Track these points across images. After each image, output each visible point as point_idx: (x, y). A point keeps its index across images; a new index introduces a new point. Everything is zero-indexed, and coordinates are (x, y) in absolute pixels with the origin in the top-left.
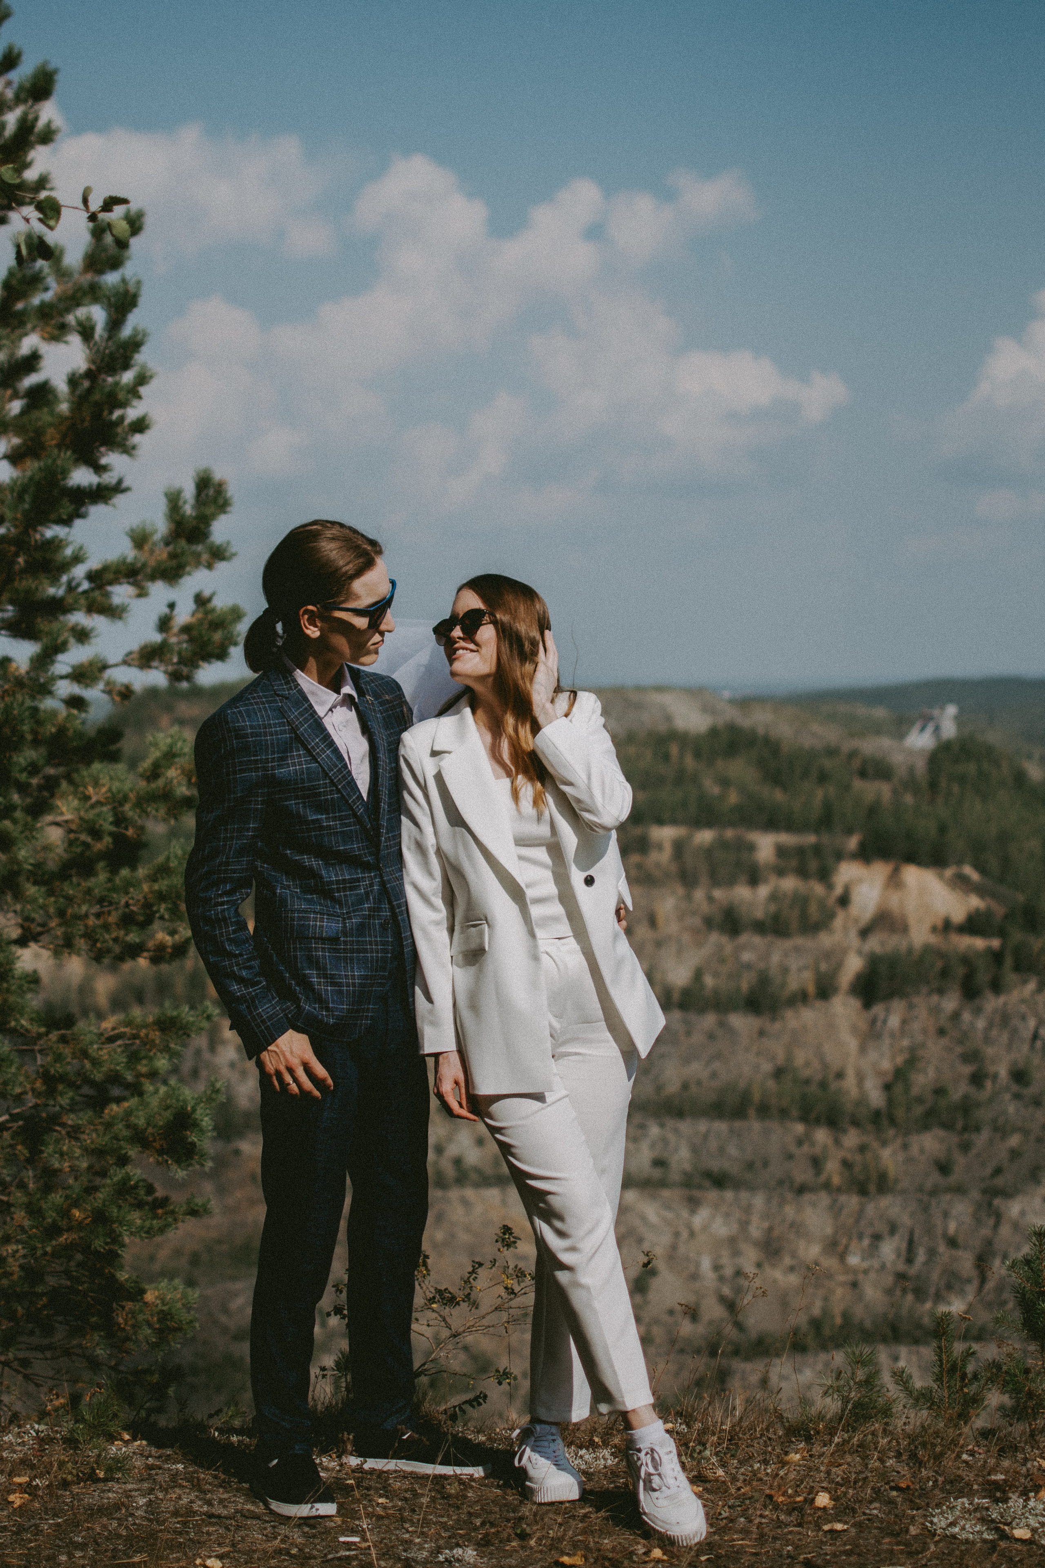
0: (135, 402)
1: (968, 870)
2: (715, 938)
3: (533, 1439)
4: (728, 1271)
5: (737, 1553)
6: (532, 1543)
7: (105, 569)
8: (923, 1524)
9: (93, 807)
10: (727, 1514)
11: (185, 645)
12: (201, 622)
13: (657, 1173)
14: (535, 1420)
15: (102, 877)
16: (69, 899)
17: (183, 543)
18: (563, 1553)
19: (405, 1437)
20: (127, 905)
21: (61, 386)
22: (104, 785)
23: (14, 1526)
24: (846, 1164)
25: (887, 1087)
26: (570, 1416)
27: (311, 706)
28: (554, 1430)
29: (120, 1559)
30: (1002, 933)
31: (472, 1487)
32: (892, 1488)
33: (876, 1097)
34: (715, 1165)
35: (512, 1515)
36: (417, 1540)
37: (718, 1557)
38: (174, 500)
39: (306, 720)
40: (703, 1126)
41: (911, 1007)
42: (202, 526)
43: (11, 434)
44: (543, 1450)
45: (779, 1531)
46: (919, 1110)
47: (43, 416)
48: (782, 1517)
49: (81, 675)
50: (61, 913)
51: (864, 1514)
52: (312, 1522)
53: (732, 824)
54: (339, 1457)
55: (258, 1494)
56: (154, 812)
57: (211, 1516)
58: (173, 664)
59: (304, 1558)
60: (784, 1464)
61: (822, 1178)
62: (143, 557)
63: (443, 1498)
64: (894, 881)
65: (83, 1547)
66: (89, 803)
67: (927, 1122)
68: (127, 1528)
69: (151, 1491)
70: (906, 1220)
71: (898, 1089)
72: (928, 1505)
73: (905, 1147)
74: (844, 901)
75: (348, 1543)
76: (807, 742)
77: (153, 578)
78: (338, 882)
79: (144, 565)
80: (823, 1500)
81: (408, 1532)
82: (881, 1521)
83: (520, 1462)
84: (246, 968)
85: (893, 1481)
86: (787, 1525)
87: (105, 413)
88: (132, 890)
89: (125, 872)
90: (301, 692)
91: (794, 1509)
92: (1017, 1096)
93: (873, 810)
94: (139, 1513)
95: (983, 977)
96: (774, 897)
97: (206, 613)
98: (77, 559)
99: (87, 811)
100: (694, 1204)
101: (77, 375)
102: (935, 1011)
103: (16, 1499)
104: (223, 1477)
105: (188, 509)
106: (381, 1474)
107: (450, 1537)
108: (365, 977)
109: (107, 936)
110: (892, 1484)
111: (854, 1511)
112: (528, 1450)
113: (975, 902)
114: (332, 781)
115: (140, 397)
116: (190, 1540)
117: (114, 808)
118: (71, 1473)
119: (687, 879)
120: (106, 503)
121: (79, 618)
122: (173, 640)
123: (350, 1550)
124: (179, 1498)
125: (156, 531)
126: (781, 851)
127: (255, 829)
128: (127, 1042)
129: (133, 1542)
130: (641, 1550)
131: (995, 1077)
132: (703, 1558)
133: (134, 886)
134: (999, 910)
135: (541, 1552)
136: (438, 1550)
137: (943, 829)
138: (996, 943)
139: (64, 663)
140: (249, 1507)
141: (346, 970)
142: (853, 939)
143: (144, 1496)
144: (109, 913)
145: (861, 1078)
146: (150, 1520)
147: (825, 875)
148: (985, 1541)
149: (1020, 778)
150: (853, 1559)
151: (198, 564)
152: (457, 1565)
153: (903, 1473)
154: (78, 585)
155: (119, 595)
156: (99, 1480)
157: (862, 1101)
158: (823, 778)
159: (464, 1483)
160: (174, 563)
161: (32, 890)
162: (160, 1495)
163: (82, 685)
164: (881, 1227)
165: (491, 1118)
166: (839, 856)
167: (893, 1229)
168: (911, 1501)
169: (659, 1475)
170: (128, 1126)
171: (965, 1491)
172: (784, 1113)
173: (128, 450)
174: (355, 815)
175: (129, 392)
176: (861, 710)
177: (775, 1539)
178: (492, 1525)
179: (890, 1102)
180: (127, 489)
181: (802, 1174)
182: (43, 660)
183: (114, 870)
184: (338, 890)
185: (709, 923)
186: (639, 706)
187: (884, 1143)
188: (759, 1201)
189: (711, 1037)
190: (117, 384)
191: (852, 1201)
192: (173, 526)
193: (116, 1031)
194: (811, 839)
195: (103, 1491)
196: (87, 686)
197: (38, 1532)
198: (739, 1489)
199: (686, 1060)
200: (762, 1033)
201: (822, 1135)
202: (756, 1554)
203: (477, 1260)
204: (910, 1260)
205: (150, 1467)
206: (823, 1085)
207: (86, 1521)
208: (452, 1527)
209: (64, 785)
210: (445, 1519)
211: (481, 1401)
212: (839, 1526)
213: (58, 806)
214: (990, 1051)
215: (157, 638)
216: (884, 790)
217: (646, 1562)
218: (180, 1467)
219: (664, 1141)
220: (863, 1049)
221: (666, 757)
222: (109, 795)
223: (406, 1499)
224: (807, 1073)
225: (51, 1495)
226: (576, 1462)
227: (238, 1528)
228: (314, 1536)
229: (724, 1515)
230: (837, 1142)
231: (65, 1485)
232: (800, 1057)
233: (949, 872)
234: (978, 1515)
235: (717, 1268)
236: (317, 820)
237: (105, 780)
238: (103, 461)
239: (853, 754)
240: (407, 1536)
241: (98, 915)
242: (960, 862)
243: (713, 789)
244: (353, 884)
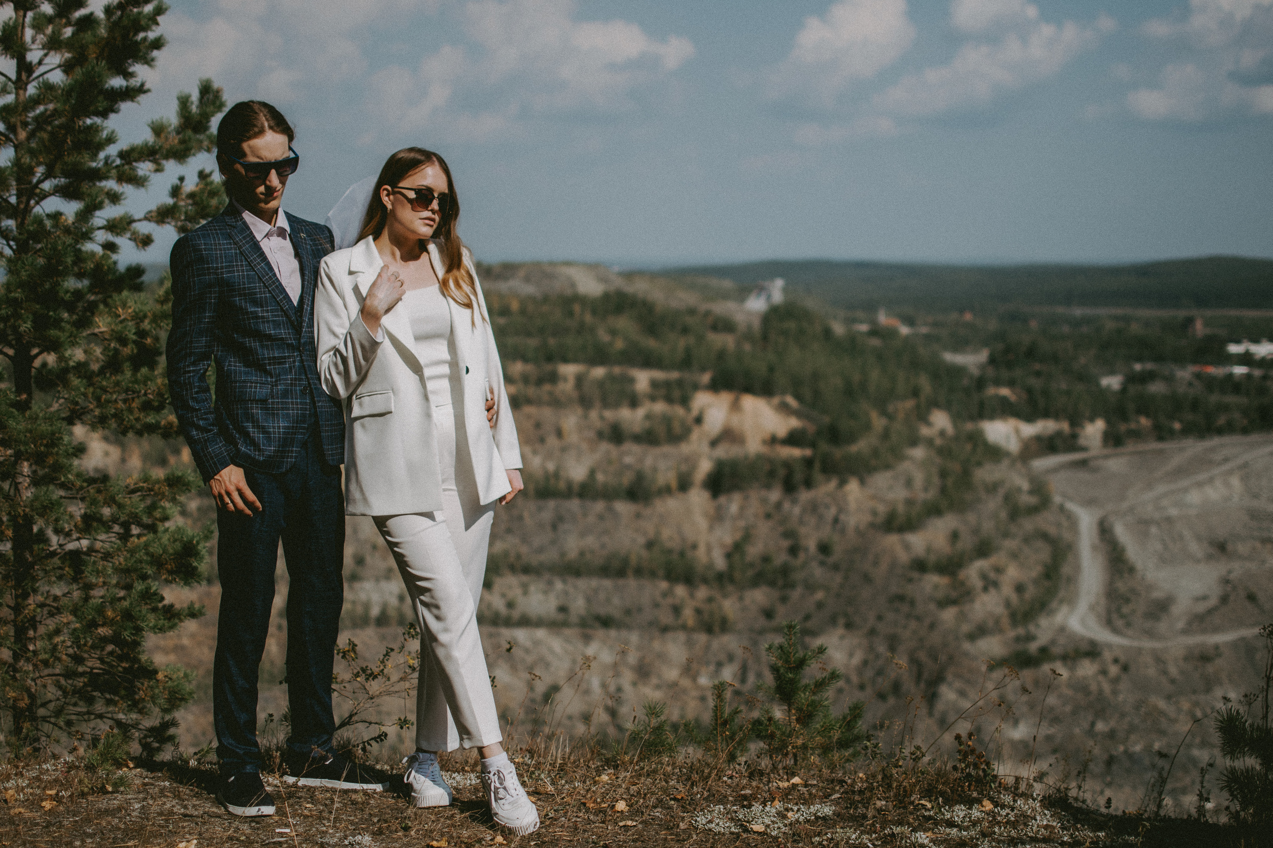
0: (154, 28)
1: (791, 401)
2: (605, 447)
3: (417, 763)
4: (612, 689)
5: (557, 840)
6: (413, 833)
7: (133, 150)
8: (690, 822)
9: (121, 322)
10: (553, 815)
11: (190, 208)
12: (202, 191)
13: (560, 617)
14: (419, 750)
15: (128, 374)
16: (104, 390)
17: (189, 133)
18: (433, 839)
19: (327, 763)
20: (145, 394)
21: (100, 15)
22: (130, 307)
23: (44, 822)
24: (698, 611)
25: (729, 556)
26: (447, 747)
27: (251, 233)
28: (432, 757)
29: (118, 844)
30: (813, 445)
31: (374, 797)
32: (671, 799)
33: (720, 563)
34: (602, 611)
35: (400, 815)
36: (331, 831)
37: (543, 842)
38: (184, 102)
39: (247, 242)
40: (594, 582)
41: (746, 498)
42: (204, 121)
43: (64, 50)
44: (424, 771)
45: (588, 826)
46: (750, 573)
47: (88, 36)
48: (592, 817)
49: (114, 227)
50: (98, 399)
51: (649, 815)
52: (257, 819)
53: (620, 363)
54: (281, 776)
55: (220, 802)
56: (165, 326)
57: (185, 815)
58: (181, 221)
59: (249, 842)
60: (595, 783)
61: (680, 622)
62: (160, 142)
63: (352, 804)
64: (736, 406)
65: (92, 836)
66: (120, 319)
67: (757, 581)
68: (125, 823)
69: (145, 799)
70: (739, 652)
71: (737, 557)
72: (695, 809)
73: (741, 599)
74: (699, 420)
75: (282, 833)
76: (674, 304)
77: (167, 157)
78: (269, 359)
79: (161, 147)
80: (621, 806)
81: (325, 826)
82: (661, 820)
83: (408, 780)
84: (203, 419)
85: (673, 794)
86: (594, 823)
87: (131, 34)
88: (149, 383)
89: (144, 370)
90: (245, 223)
91: (600, 811)
92: (822, 563)
93: (721, 355)
94: (134, 814)
95: (799, 476)
96: (648, 417)
97: (207, 184)
98: (110, 140)
99: (116, 324)
100: (587, 639)
101: (112, 7)
102: (764, 501)
103: (47, 805)
104: (196, 790)
105: (194, 109)
106: (310, 790)
107: (354, 830)
108: (288, 428)
109: (131, 417)
110: (672, 796)
111: (642, 813)
112: (413, 772)
113: (794, 423)
114: (265, 284)
115: (157, 24)
116: (170, 831)
117: (137, 323)
118: (87, 787)
119: (585, 402)
120: (133, 101)
121: (110, 184)
122: (182, 203)
123: (282, 837)
124: (164, 804)
125: (170, 125)
126: (654, 384)
127: (210, 317)
128: (145, 493)
129: (128, 834)
130: (489, 838)
131: (806, 550)
132: (532, 843)
133: (151, 380)
134: (811, 428)
135: (418, 839)
136: (346, 837)
137: (771, 369)
138: (808, 452)
139: (101, 217)
140: (215, 810)
141: (273, 421)
142: (705, 448)
143: (139, 803)
144: (133, 399)
145: (709, 549)
146: (141, 818)
147: (685, 401)
148: (732, 833)
149: (827, 333)
150: (638, 844)
151: (200, 149)
152: (357, 847)
153: (680, 789)
154: (114, 161)
155: (142, 169)
156: (108, 792)
157: (710, 566)
158: (685, 330)
159: (368, 795)
160: (182, 147)
161: (76, 381)
162: (151, 802)
163: (114, 234)
164: (722, 657)
165: (390, 536)
166: (696, 387)
167: (731, 658)
168: (683, 807)
169: (505, 788)
170: (147, 554)
171: (723, 800)
172: (653, 574)
173: (149, 62)
174: (282, 309)
175: (150, 19)
176: (714, 282)
177: (585, 831)
178: (386, 821)
179: (731, 567)
180: (148, 91)
181: (666, 618)
182: (85, 215)
183: (136, 369)
184: (270, 364)
185: (600, 435)
186: (551, 276)
187: (725, 596)
188: (634, 638)
189: (601, 517)
190: (140, 13)
191: (702, 638)
192: (182, 120)
193: (137, 486)
194: (674, 375)
195: (110, 800)
196: (118, 234)
197: (61, 826)
198: (563, 798)
199: (583, 535)
200: (638, 516)
201: (680, 591)
202: (570, 841)
203: (390, 646)
204: (743, 680)
205: (145, 784)
206: (682, 554)
207: (97, 819)
208: (357, 823)
209: (102, 307)
210: (352, 818)
211: (383, 738)
212: (629, 823)
213: (96, 322)
214: (803, 530)
215: (170, 201)
216: (728, 341)
217: (491, 845)
218: (167, 784)
219: (566, 593)
220: (711, 528)
221: (571, 314)
222: (134, 314)
223: (326, 805)
224: (669, 544)
225: (72, 802)
226: (450, 781)
227: (204, 823)
228: (258, 829)
229: (551, 815)
230: (692, 596)
231: (83, 795)
232: (667, 533)
233: (776, 400)
234: (729, 816)
235: (604, 686)
236: (255, 311)
237: (130, 303)
238: (131, 69)
239: (707, 314)
240: (324, 829)
241: (125, 401)
242: (784, 393)
243: (603, 336)
244: (280, 361)
